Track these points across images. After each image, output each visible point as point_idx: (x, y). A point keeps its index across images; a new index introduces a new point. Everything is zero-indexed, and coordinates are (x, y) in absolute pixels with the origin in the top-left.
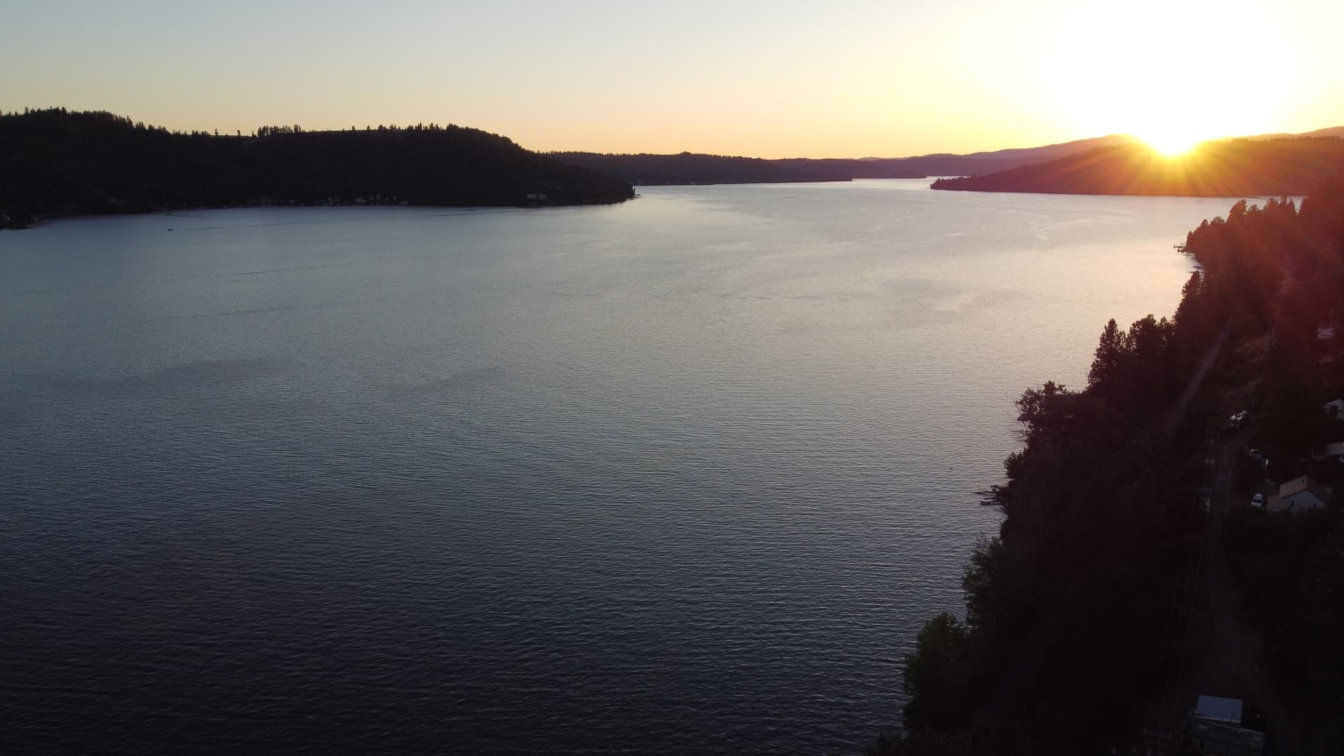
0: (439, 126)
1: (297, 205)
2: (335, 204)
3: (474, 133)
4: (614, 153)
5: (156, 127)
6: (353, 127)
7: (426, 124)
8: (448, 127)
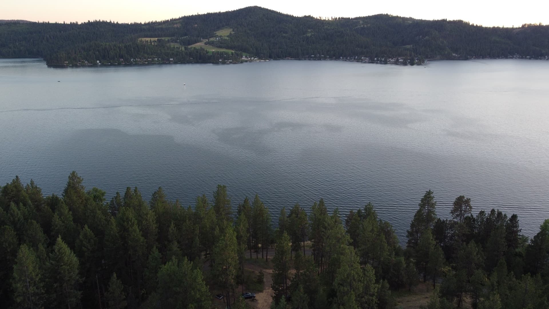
5: (478, 25)
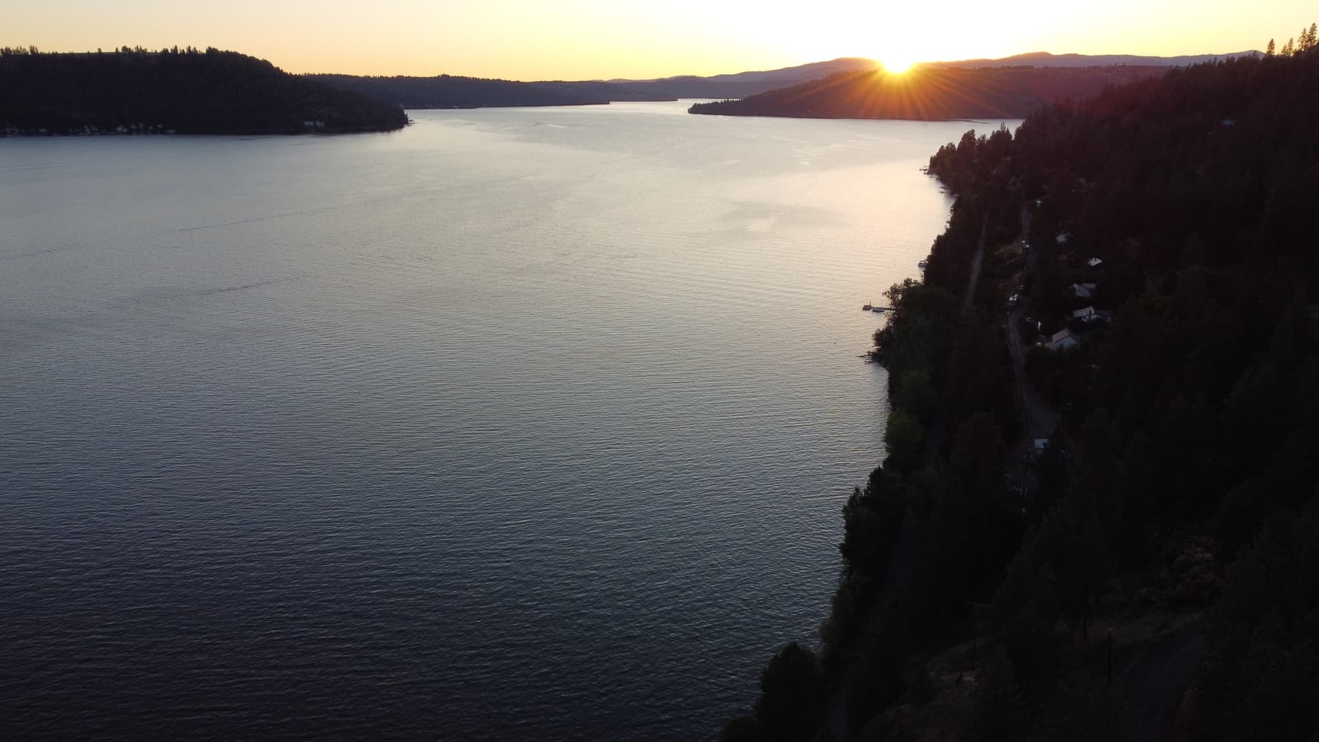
0: (197, 49)
1: (50, 134)
2: (92, 134)
3: (235, 56)
4: (371, 75)
6: (99, 49)
7: (182, 47)
8: (207, 51)
